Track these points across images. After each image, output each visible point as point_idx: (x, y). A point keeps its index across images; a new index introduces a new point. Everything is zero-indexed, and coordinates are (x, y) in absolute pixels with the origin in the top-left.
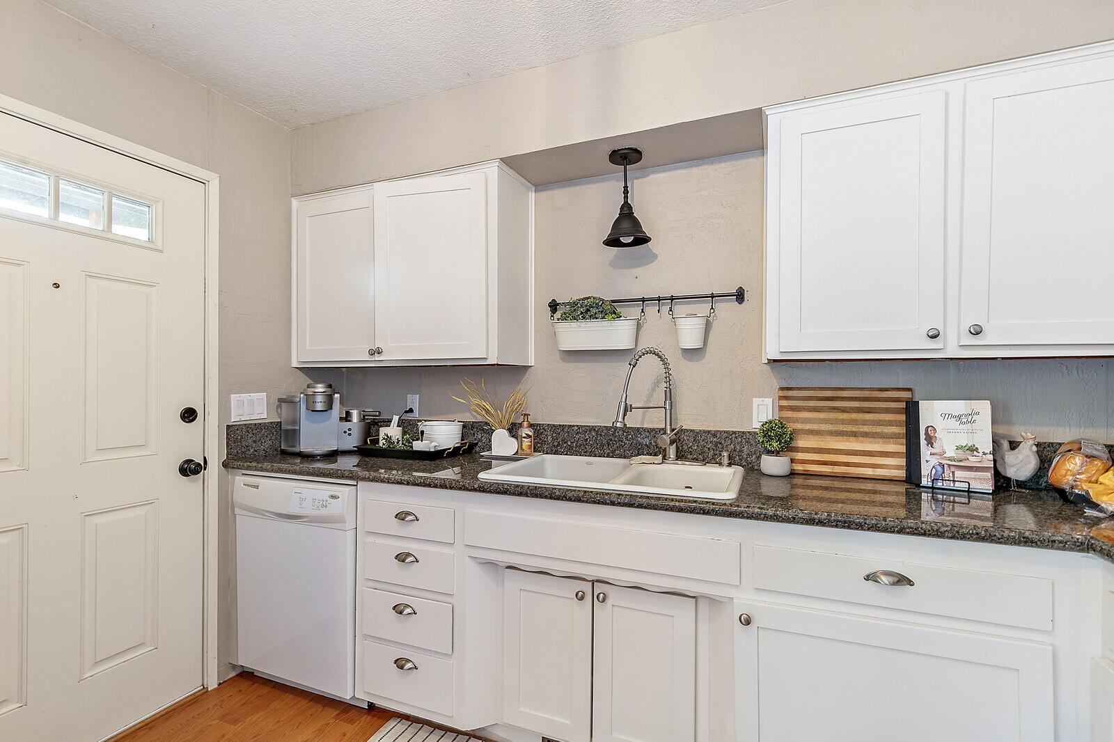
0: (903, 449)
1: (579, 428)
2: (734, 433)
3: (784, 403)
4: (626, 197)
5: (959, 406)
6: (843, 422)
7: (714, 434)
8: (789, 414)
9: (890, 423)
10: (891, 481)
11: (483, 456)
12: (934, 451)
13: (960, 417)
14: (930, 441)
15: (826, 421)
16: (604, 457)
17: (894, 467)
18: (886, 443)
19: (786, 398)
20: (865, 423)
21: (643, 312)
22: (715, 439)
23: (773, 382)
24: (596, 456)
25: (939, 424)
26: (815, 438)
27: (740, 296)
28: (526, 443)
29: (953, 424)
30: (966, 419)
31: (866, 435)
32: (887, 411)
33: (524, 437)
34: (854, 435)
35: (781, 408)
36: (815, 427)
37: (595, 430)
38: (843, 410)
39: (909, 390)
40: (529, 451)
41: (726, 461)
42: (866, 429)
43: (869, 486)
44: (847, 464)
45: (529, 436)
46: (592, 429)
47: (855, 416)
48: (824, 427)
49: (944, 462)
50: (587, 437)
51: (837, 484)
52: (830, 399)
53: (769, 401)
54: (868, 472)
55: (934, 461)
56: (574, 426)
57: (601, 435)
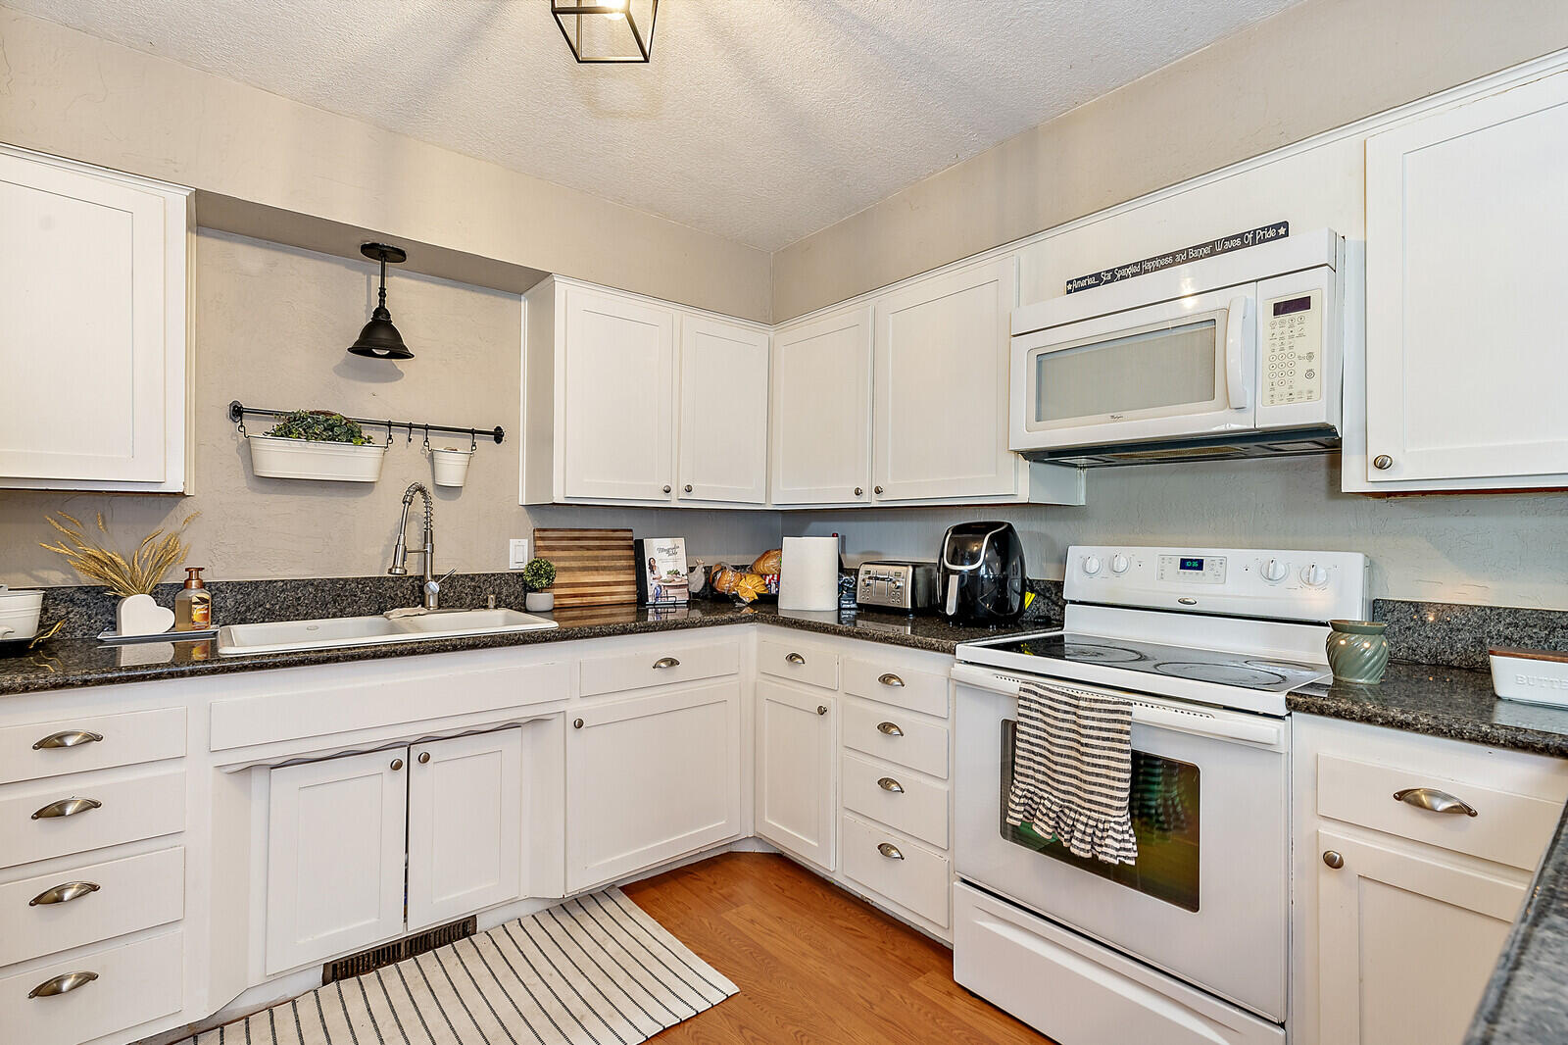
0: (633, 578)
1: (286, 584)
2: (493, 575)
3: (540, 543)
4: (382, 301)
5: (667, 543)
6: (588, 559)
7: (472, 578)
8: (546, 553)
9: (620, 558)
10: (621, 604)
11: (101, 642)
12: (655, 576)
13: (668, 551)
14: (652, 569)
15: (574, 559)
16: (328, 618)
17: (625, 592)
18: (619, 574)
19: (542, 539)
20: (604, 558)
21: (390, 438)
22: (473, 584)
23: (529, 524)
24: (314, 619)
25: (657, 556)
26: (567, 574)
27: (498, 435)
28: (198, 612)
29: (664, 555)
30: (672, 552)
31: (604, 568)
32: (618, 548)
33: (196, 603)
34: (596, 569)
35: (537, 548)
36: (567, 564)
37: (312, 584)
38: (588, 548)
39: (631, 530)
40: (203, 623)
41: (491, 604)
42: (604, 563)
43: (608, 611)
44: (592, 595)
45: (203, 601)
46: (311, 582)
47: (596, 553)
48: (574, 564)
49: (661, 584)
50: (300, 595)
51: (586, 613)
52: (577, 538)
53: (525, 542)
54: (607, 599)
55: (655, 584)
56: (276, 581)
57: (323, 591)
